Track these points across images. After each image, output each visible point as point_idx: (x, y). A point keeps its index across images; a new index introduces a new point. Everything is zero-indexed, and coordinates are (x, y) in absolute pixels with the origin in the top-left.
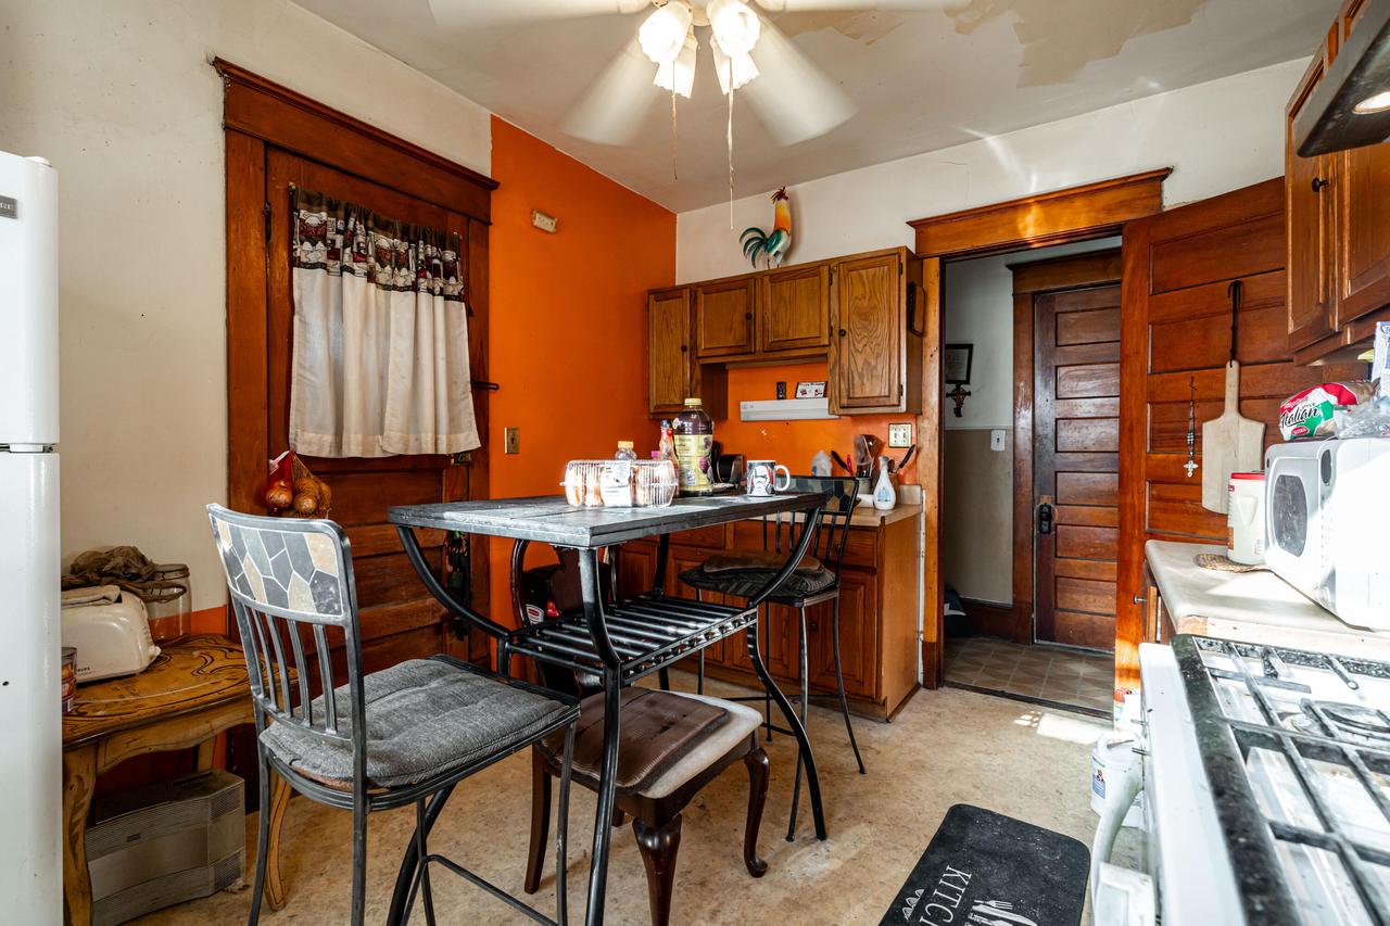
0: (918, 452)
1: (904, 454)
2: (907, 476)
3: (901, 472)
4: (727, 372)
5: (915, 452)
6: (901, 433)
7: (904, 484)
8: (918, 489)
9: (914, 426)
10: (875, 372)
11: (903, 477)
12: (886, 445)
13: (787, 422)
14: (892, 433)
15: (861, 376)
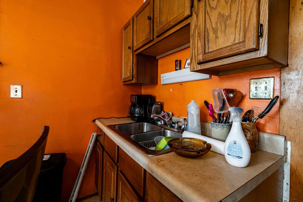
0: (281, 104)
1: (265, 104)
2: (268, 125)
3: (262, 121)
4: (157, 60)
5: (278, 104)
6: (263, 86)
7: (264, 132)
8: (282, 139)
9: (277, 79)
10: (228, 22)
11: (264, 125)
12: (247, 97)
13: (181, 83)
14: (253, 87)
15: (215, 31)
